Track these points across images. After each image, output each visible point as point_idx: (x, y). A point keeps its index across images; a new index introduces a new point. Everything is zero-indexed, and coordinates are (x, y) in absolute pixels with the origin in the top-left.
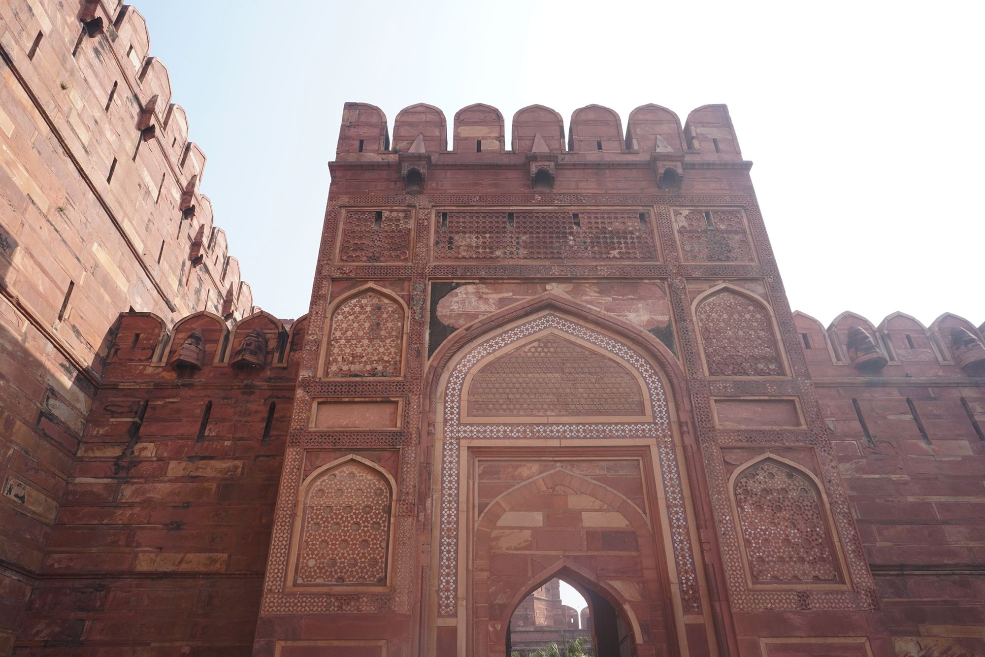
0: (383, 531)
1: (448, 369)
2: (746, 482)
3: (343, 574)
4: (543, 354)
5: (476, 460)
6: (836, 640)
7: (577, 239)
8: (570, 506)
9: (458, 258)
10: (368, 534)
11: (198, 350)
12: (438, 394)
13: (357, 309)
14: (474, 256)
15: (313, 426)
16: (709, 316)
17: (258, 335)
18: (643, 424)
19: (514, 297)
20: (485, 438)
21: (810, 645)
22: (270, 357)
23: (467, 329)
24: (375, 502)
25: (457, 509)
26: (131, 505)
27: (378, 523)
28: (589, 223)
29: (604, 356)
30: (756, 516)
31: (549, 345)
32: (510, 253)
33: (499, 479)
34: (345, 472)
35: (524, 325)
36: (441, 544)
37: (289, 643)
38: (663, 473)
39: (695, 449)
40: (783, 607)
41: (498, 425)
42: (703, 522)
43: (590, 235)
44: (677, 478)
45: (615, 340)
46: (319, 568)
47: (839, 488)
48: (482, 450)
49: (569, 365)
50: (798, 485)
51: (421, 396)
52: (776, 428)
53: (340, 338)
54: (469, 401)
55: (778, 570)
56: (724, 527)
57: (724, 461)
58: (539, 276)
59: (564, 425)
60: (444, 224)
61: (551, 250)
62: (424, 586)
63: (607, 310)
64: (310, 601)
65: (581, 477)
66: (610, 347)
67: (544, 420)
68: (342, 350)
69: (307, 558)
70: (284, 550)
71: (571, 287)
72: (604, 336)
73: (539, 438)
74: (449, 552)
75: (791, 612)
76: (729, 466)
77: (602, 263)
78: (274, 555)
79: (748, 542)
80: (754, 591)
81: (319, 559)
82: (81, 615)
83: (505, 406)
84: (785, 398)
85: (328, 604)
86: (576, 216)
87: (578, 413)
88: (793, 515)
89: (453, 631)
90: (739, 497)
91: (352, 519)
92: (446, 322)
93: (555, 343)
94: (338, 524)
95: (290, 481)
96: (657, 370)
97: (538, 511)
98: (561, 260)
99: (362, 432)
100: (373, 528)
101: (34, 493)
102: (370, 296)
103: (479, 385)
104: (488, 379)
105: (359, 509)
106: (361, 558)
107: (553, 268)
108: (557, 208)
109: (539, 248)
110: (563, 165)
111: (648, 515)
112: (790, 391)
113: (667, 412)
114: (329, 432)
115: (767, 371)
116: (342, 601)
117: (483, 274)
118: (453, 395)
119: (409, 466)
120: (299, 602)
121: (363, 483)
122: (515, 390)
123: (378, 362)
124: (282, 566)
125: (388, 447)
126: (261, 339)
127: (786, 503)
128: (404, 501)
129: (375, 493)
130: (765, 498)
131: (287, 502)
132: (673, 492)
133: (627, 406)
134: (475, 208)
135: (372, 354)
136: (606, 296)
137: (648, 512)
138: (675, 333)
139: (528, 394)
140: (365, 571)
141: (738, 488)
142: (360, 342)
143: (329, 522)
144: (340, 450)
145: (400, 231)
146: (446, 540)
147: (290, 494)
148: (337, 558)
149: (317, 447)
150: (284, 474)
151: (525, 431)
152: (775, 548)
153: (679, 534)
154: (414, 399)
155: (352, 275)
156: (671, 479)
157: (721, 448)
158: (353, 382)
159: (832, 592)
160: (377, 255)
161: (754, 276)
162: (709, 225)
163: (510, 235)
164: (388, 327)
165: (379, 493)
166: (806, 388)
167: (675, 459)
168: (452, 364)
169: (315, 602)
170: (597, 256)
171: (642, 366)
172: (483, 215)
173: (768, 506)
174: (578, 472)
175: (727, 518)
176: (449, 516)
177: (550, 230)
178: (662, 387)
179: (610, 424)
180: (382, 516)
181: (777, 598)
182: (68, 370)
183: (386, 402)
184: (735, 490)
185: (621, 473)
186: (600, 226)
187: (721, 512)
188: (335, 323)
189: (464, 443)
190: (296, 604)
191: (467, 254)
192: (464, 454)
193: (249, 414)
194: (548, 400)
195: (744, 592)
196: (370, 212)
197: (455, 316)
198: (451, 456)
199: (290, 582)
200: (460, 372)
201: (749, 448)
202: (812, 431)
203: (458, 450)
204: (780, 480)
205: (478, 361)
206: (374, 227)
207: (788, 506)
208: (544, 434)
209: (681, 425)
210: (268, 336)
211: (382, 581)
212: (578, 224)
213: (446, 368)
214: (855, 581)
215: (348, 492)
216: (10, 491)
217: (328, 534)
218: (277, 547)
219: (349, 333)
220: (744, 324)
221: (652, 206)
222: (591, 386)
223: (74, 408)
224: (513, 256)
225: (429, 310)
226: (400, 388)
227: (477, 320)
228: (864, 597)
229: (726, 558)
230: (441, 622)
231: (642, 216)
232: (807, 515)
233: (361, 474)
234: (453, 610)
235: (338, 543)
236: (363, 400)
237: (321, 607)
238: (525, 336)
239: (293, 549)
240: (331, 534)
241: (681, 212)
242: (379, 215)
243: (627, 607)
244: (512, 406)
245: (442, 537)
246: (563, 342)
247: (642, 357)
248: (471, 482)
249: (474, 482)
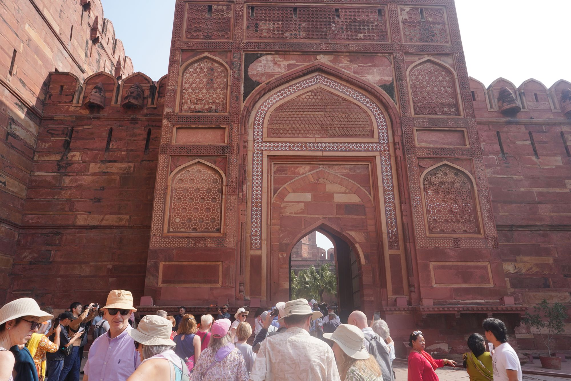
0: (218, 203)
1: (255, 109)
2: (431, 178)
3: (196, 227)
4: (313, 100)
5: (273, 163)
6: (472, 263)
7: (338, 26)
8: (327, 190)
9: (261, 37)
10: (210, 205)
11: (101, 96)
12: (250, 124)
13: (198, 70)
14: (272, 36)
15: (174, 142)
16: (417, 78)
17: (138, 87)
18: (372, 143)
19: (297, 63)
20: (278, 150)
21: (457, 266)
22: (145, 101)
23: (267, 84)
24: (213, 187)
25: (261, 191)
26: (70, 188)
27: (215, 198)
28: (346, 15)
29: (351, 102)
30: (435, 197)
31: (318, 94)
32: (294, 35)
33: (286, 174)
34: (195, 169)
35: (303, 81)
36: (252, 211)
37: (167, 263)
38: (382, 172)
39: (402, 158)
40: (445, 246)
41: (286, 143)
42: (404, 200)
43: (346, 24)
44: (390, 175)
45: (358, 92)
46: (182, 223)
47: (484, 182)
48: (276, 157)
49: (329, 107)
50: (460, 179)
51: (239, 124)
52: (451, 147)
53: (189, 88)
54: (268, 128)
55: (444, 227)
56: (415, 203)
57: (419, 166)
58: (312, 50)
59: (325, 143)
60: (252, 15)
61: (321, 33)
62: (243, 234)
63: (354, 73)
64: (177, 241)
65: (335, 174)
66: (355, 96)
67: (313, 140)
68: (190, 96)
69: (175, 217)
70: (161, 213)
71: (333, 58)
72: (352, 89)
73: (310, 150)
74: (256, 215)
75: (449, 249)
76: (422, 168)
77: (353, 42)
78: (155, 216)
79: (428, 211)
80: (429, 237)
81: (182, 218)
82: (49, 248)
83: (290, 132)
84: (458, 129)
85: (188, 242)
86: (337, 10)
87: (334, 136)
88: (456, 197)
89: (260, 257)
90: (425, 186)
91: (200, 196)
92: (254, 79)
93: (321, 93)
94: (192, 198)
95: (162, 174)
96: (383, 111)
97: (308, 193)
98: (326, 40)
99: (204, 146)
100: (212, 201)
101: (11, 181)
102: (206, 62)
103: (274, 118)
104: (280, 115)
105: (204, 190)
106: (206, 218)
107: (322, 45)
108: (325, 5)
109: (313, 31)
111: (372, 196)
112: (462, 124)
113: (387, 136)
114: (184, 145)
115: (449, 113)
116: (196, 241)
117: (277, 48)
118: (259, 124)
119: (233, 166)
120: (171, 241)
121: (205, 176)
122: (296, 122)
123: (212, 103)
124: (160, 222)
125: (220, 155)
126: (139, 90)
127: (452, 190)
128: (230, 186)
129: (213, 181)
130: (441, 187)
131: (161, 186)
132: (388, 183)
133: (364, 132)
134: (272, 4)
135: (209, 98)
136: (354, 64)
137: (372, 194)
138: (395, 88)
139: (304, 124)
140: (208, 225)
141: (425, 181)
142: (201, 91)
143: (187, 198)
144: (191, 156)
145: (224, 19)
146: (255, 208)
147: (163, 181)
148: (192, 217)
149: (177, 154)
150: (159, 170)
151: (302, 147)
152: (444, 214)
153: (390, 206)
154: (235, 126)
155: (194, 48)
156: (387, 175)
157: (418, 158)
158: (197, 116)
159: (473, 239)
160: (210, 35)
161: (447, 53)
162: (422, 18)
163: (295, 23)
164: (218, 82)
165: (215, 181)
166: (471, 123)
167: (390, 164)
168: (258, 105)
169: (180, 241)
170: (350, 38)
171: (374, 108)
172: (277, 9)
173: (442, 191)
174: (332, 171)
175: (418, 198)
176: (257, 195)
177: (320, 20)
178: (385, 121)
179: (353, 143)
180: (218, 195)
181: (442, 242)
182: (20, 107)
183: (218, 128)
184: (424, 182)
185: (358, 172)
186: (352, 17)
187: (414, 194)
188: (185, 79)
189: (265, 153)
190: (170, 242)
191: (267, 35)
192: (265, 159)
193: (136, 136)
194: (316, 128)
195: (424, 238)
196: (204, 6)
197: (259, 75)
198: (258, 160)
199: (165, 231)
200: (263, 110)
201: (434, 158)
202: (472, 149)
203: (262, 157)
204: (451, 177)
205: (274, 104)
206: (207, 16)
207: (453, 191)
208: (313, 149)
209: (395, 144)
210: (144, 88)
211: (219, 230)
212: (338, 16)
213: (254, 108)
214: (487, 233)
215: (197, 181)
217: (186, 205)
218: (157, 211)
219: (194, 85)
220: (438, 83)
221: (386, 5)
222: (342, 120)
223: (28, 131)
224: (297, 37)
225: (243, 71)
226: (226, 120)
227: (273, 78)
228: (491, 241)
229: (415, 219)
230: (252, 252)
231: (380, 11)
232: (464, 197)
233: (204, 170)
234: (259, 246)
235: (192, 209)
236: (204, 126)
237: (184, 244)
238: (303, 88)
239: (166, 212)
240: (188, 204)
241: (405, 8)
242: (210, 7)
243: (357, 245)
244: (294, 132)
245: (252, 206)
246: (326, 93)
247: (374, 103)
248: (270, 176)
249: (271, 176)
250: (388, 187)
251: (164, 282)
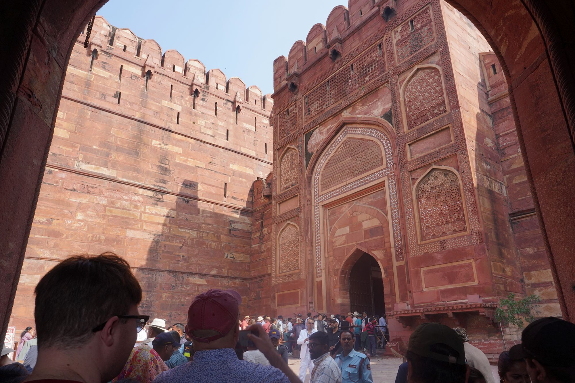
2: (423, 186)
3: (290, 267)
4: (345, 150)
5: (327, 210)
6: (458, 263)
7: (352, 80)
8: (358, 220)
9: (311, 118)
11: (269, 189)
12: (311, 186)
13: (286, 159)
14: (316, 113)
15: (278, 214)
16: (411, 92)
18: (382, 170)
19: (331, 127)
20: (327, 199)
21: (444, 268)
23: (317, 152)
24: (296, 238)
25: (320, 233)
26: (264, 251)
27: (297, 246)
28: (357, 66)
29: (367, 140)
30: (427, 204)
31: (347, 144)
32: (328, 104)
33: (335, 215)
34: (287, 229)
36: (316, 249)
37: (278, 293)
38: (390, 193)
40: (432, 251)
41: (330, 192)
42: (401, 215)
43: (357, 74)
44: (395, 194)
45: (371, 128)
46: (285, 266)
47: (468, 175)
48: (328, 205)
49: (354, 151)
50: (449, 179)
51: (304, 190)
52: (437, 149)
53: (283, 174)
54: (321, 185)
55: (436, 231)
56: (408, 215)
57: (411, 178)
58: (338, 111)
59: (352, 183)
60: (307, 103)
61: (343, 93)
62: (309, 267)
63: (365, 114)
66: (370, 133)
67: (346, 183)
68: (284, 179)
69: (282, 263)
71: (351, 109)
72: (367, 128)
73: (344, 193)
74: (318, 252)
75: (436, 252)
76: (414, 180)
77: (362, 88)
79: (422, 220)
80: (420, 245)
81: (285, 263)
82: (259, 289)
84: (443, 128)
85: (286, 279)
86: (352, 66)
87: (358, 174)
88: (446, 198)
89: (321, 282)
90: (420, 196)
91: (291, 246)
92: (310, 151)
93: (349, 142)
94: (288, 249)
95: (273, 237)
96: (388, 137)
97: (347, 226)
98: (346, 97)
99: (289, 211)
101: (238, 255)
102: (289, 151)
103: (324, 175)
104: (327, 171)
105: (292, 242)
106: (294, 260)
107: (343, 103)
108: (344, 67)
109: (338, 94)
110: (344, 39)
112: (446, 121)
113: (393, 159)
115: (439, 112)
116: (289, 277)
117: (320, 121)
118: (316, 184)
119: (302, 221)
121: (292, 232)
122: (336, 173)
123: (293, 179)
124: (274, 268)
125: (296, 215)
128: (302, 235)
129: (295, 234)
130: (432, 192)
132: (394, 202)
133: (377, 163)
135: (292, 177)
136: (365, 106)
137: (387, 214)
138: (393, 112)
139: (340, 173)
140: (295, 265)
141: (419, 191)
142: (288, 173)
143: (286, 249)
144: (284, 221)
145: (294, 115)
147: (274, 242)
148: (289, 261)
149: (279, 222)
151: (339, 191)
152: (435, 219)
153: (396, 223)
154: (302, 192)
155: (283, 145)
156: (393, 195)
157: (410, 172)
159: (457, 238)
160: (289, 131)
161: (433, 52)
162: (412, 30)
163: (328, 94)
164: (295, 162)
166: (455, 115)
168: (315, 170)
170: (360, 85)
171: (382, 137)
172: (319, 89)
173: (433, 196)
174: (362, 203)
175: (410, 210)
176: (318, 237)
177: (342, 82)
179: (369, 175)
181: (430, 247)
182: (236, 212)
183: (295, 196)
184: (416, 193)
185: (378, 197)
186: (361, 65)
187: (407, 207)
188: (281, 168)
189: (321, 204)
190: (279, 280)
191: (314, 114)
192: (321, 209)
194: (347, 172)
195: (415, 247)
196: (285, 112)
197: (313, 147)
198: (317, 211)
200: (318, 172)
201: (423, 167)
202: (456, 143)
203: (319, 208)
204: (441, 179)
205: (323, 164)
206: (287, 118)
207: (444, 193)
208: (345, 190)
212: (353, 71)
213: (313, 173)
214: (471, 229)
215: (289, 236)
216: (227, 256)
219: (285, 171)
220: (428, 87)
221: (383, 37)
222: (362, 158)
223: (243, 223)
225: (305, 149)
226: (298, 189)
227: (320, 145)
228: (475, 237)
229: (408, 231)
230: (317, 280)
231: (380, 46)
232: (454, 195)
233: (291, 228)
234: (321, 274)
235: (288, 256)
236: (288, 198)
237: (284, 280)
238: (338, 144)
239: (277, 261)
240: (286, 253)
241: (398, 30)
242: (288, 111)
243: (379, 262)
245: (316, 246)
246: (352, 140)
247: (382, 132)
248: (325, 220)
249: (327, 220)
250: (394, 205)
251: (278, 305)
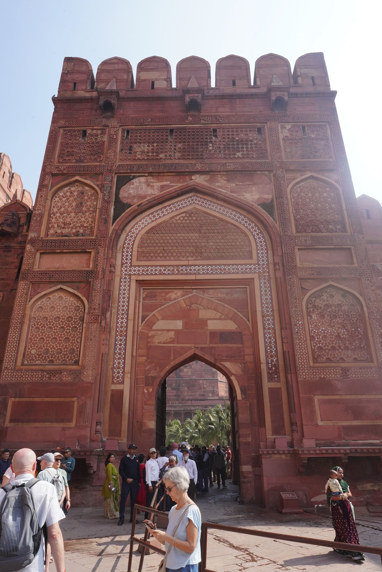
0: (79, 332)
1: (126, 232)
2: (315, 301)
3: (53, 358)
4: (188, 221)
5: (142, 288)
7: (215, 146)
8: (200, 316)
9: (135, 159)
10: (69, 334)
12: (118, 247)
13: (68, 194)
14: (146, 158)
15: (37, 267)
16: (299, 195)
17: (13, 214)
18: (250, 265)
19: (171, 184)
20: (147, 274)
21: (347, 399)
22: (21, 229)
23: (138, 206)
24: (74, 314)
25: (127, 318)
27: (76, 327)
28: (223, 135)
29: (228, 222)
30: (320, 321)
31: (193, 215)
32: (169, 156)
33: (156, 300)
34: (56, 296)
35: (177, 202)
36: (116, 340)
37: (17, 399)
38: (261, 295)
39: (282, 280)
40: (331, 377)
41: (156, 266)
42: (284, 325)
43: (223, 143)
44: (270, 299)
45: (236, 211)
46: (38, 354)
47: (375, 303)
48: (146, 282)
49: (205, 228)
50: (348, 302)
51: (106, 248)
52: (337, 266)
53: (57, 213)
54: (138, 252)
55: (331, 355)
56: (297, 328)
57: (302, 287)
58: (187, 170)
59: (199, 266)
60: (127, 138)
61: (197, 153)
62: (103, 365)
63: (231, 192)
64: (30, 375)
65: (209, 298)
66: (232, 216)
67: (186, 263)
68: (57, 220)
69: (31, 349)
70: (16, 344)
71: (209, 177)
72: (229, 209)
73: (182, 274)
74: (120, 345)
75: (336, 380)
76: (304, 290)
77: (230, 161)
78: (9, 347)
79: (312, 338)
80: (313, 367)
81: (38, 349)
83: (161, 255)
84: (345, 247)
85: (42, 376)
86: (215, 131)
87: (209, 258)
88: (344, 321)
89: (121, 392)
90: (309, 310)
91: (60, 325)
92: (125, 201)
93: (196, 214)
94: (50, 328)
95: (20, 301)
96: (262, 230)
97: (179, 320)
98: (203, 160)
99: (67, 271)
100: (72, 330)
102: (77, 186)
103: (145, 241)
104: (151, 238)
105: (64, 319)
106: (64, 349)
107: (197, 165)
108: (203, 125)
109: (189, 152)
110: (208, 96)
111: (250, 322)
112: (348, 242)
113: (267, 257)
114: (46, 271)
115: (335, 230)
116: (51, 374)
117: (151, 170)
118: (128, 248)
119: (96, 292)
120: (24, 375)
121: (67, 303)
122: (168, 244)
123: (80, 227)
124: (14, 353)
125: (83, 280)
126: (15, 217)
127: (339, 314)
128: (92, 313)
129: (75, 309)
130: (326, 310)
131: (18, 314)
132: (267, 307)
133: (241, 253)
134: (148, 126)
135: (77, 222)
136: (232, 183)
137: (250, 320)
138: (275, 206)
139: (177, 247)
140: (66, 356)
141: (309, 304)
142: (69, 214)
143: (45, 327)
144: (53, 282)
145: (98, 143)
146: (119, 338)
147: (20, 309)
148: (50, 348)
149: (38, 281)
150: (17, 297)
151: (173, 270)
152: (330, 341)
153: (269, 333)
154: (101, 250)
155: (65, 172)
156: (266, 299)
157: (300, 279)
158: (62, 240)
160: (82, 158)
162: (304, 135)
163: (170, 144)
164: (87, 205)
165: (77, 309)
166: (359, 240)
167: (270, 287)
168: (128, 228)
169: (34, 375)
170: (227, 157)
171: (253, 228)
172: (153, 131)
173: (328, 315)
174: (207, 295)
175: (300, 323)
176: (122, 323)
177: (197, 140)
178: (265, 241)
179: (229, 265)
180: (79, 323)
181: (328, 372)
183: (84, 252)
184: (307, 305)
185: (235, 296)
186: (230, 137)
187: (296, 319)
188: (54, 203)
189: (134, 278)
190: (22, 376)
191: (141, 157)
192: (133, 284)
193: (8, 264)
194: (190, 250)
195: (307, 368)
196: (79, 131)
197: (131, 197)
198: (125, 286)
199: (19, 363)
200: (133, 233)
201: (318, 279)
202: (361, 267)
203: (130, 282)
204: (338, 299)
205: (145, 226)
206: (81, 140)
207: (341, 315)
208: (185, 272)
209: (275, 264)
210: (20, 215)
211: (77, 363)
212: (216, 136)
213: (124, 231)
214: (380, 361)
215: (57, 309)
217: (44, 334)
218: (11, 342)
219: (62, 209)
220: (322, 200)
221: (266, 123)
222: (218, 241)
224: (171, 158)
225: (114, 193)
226: (93, 243)
227: (146, 200)
229: (297, 347)
230: (113, 387)
231: (259, 130)
232: (353, 321)
233: (67, 297)
234: (122, 380)
235: (50, 339)
236: (69, 251)
237: (37, 378)
238: (177, 210)
239: (21, 343)
240: (46, 334)
241: (286, 126)
242: (85, 132)
243: (233, 378)
244: (166, 255)
245: (117, 336)
246: (202, 213)
247: (253, 222)
248: (137, 302)
249: (139, 302)
250: (268, 311)
251: (11, 421)
